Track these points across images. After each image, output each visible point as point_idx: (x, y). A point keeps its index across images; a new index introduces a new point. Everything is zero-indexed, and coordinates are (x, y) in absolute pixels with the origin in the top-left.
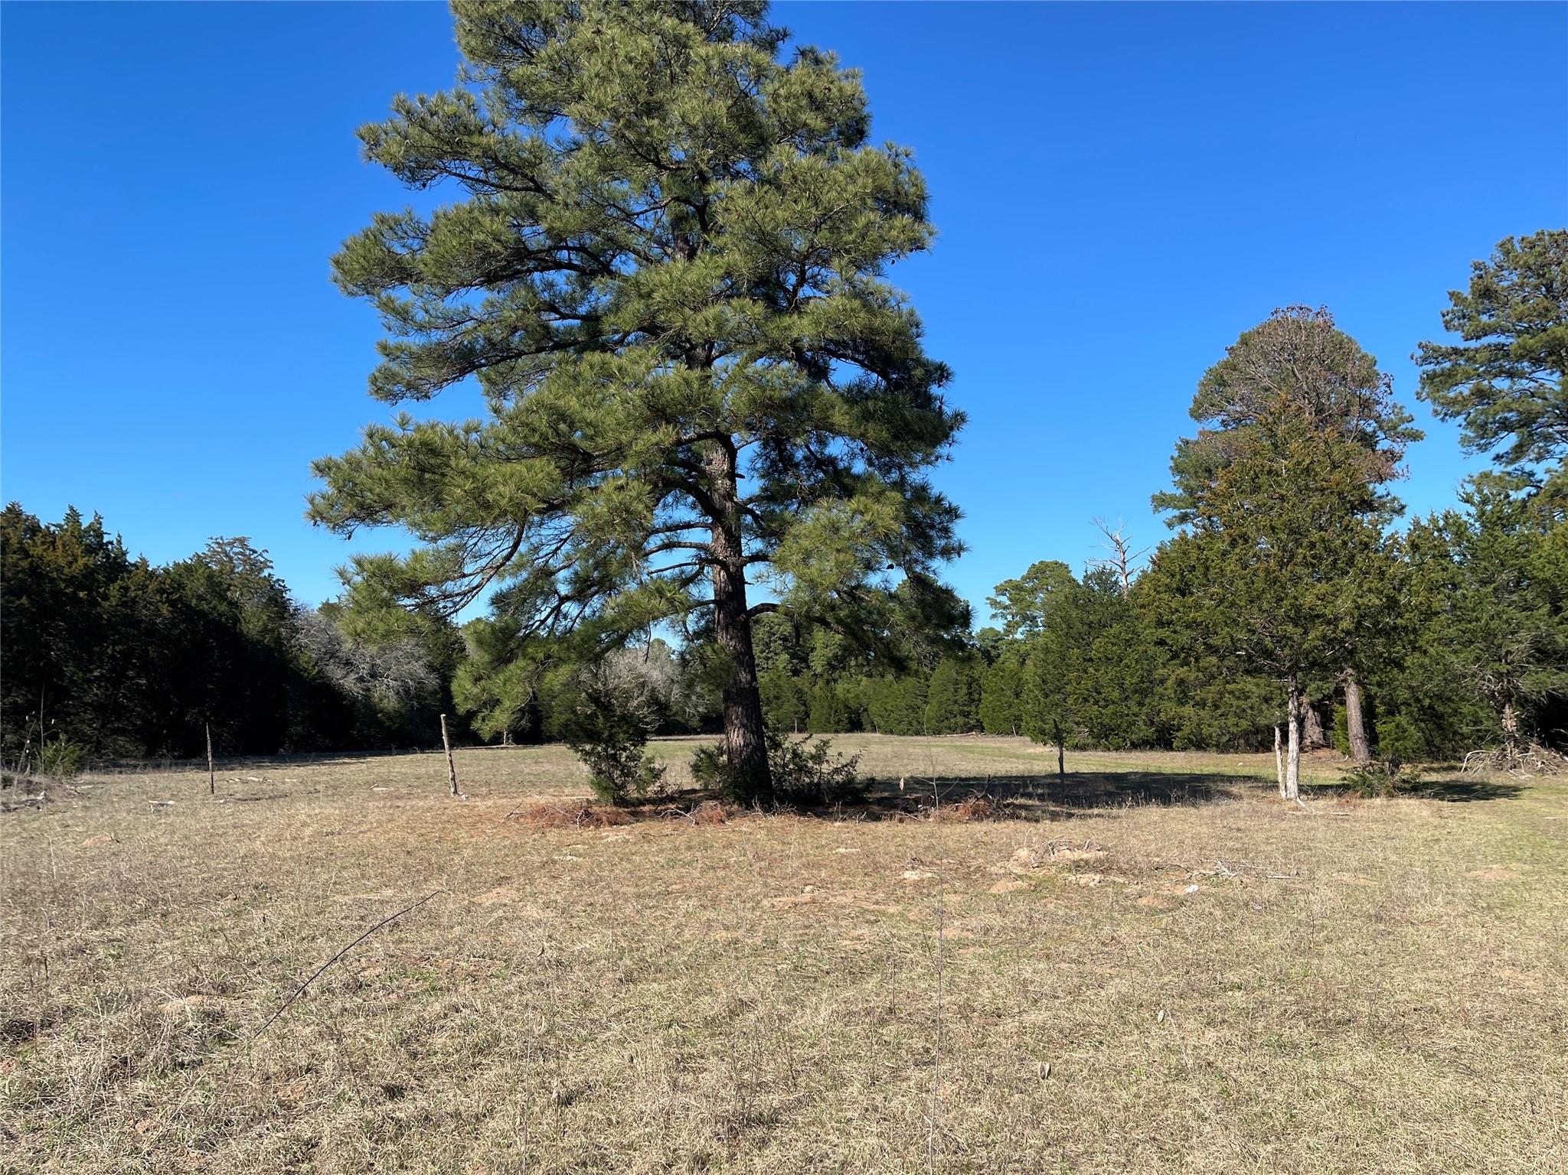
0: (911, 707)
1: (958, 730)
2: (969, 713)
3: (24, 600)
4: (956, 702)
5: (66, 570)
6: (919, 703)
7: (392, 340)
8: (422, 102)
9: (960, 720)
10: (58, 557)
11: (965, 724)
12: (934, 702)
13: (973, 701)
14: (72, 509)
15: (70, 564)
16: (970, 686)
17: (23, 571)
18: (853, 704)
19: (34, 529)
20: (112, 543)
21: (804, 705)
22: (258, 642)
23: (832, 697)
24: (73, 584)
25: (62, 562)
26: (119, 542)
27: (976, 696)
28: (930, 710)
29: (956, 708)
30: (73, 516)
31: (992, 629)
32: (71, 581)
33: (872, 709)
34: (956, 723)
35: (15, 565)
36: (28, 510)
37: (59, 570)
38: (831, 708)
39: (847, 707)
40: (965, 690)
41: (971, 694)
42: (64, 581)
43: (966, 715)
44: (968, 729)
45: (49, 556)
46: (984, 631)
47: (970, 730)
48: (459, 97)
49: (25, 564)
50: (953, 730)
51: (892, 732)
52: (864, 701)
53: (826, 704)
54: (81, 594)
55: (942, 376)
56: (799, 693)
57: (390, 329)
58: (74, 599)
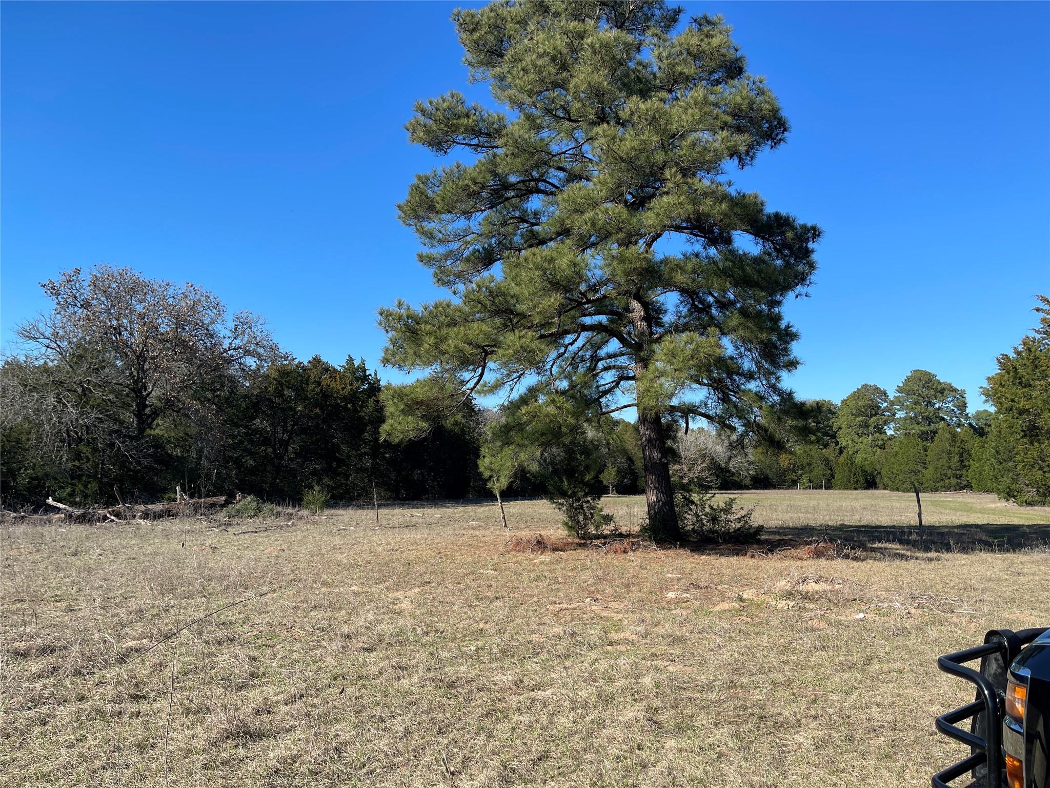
0: (912, 471)
1: (952, 489)
2: (961, 476)
3: (318, 410)
4: (949, 467)
5: (341, 392)
6: (920, 468)
7: (426, 251)
8: (431, 103)
9: (953, 481)
10: (336, 385)
11: (958, 484)
12: (931, 469)
13: (965, 466)
14: (349, 356)
15: (343, 389)
16: (961, 455)
17: (317, 394)
18: (869, 469)
19: (327, 369)
20: (370, 375)
21: (831, 469)
22: (452, 431)
23: (852, 464)
24: (345, 399)
25: (339, 387)
26: (376, 374)
27: (967, 463)
28: (929, 473)
29: (949, 472)
30: (350, 360)
31: (986, 411)
32: (344, 398)
33: (883, 472)
34: (950, 483)
35: (313, 391)
36: (324, 359)
37: (338, 392)
38: (851, 472)
39: (863, 471)
40: (957, 458)
41: (962, 461)
42: (340, 399)
43: (959, 477)
44: (960, 488)
45: (333, 385)
46: (978, 413)
47: (962, 488)
48: (452, 96)
49: (318, 390)
50: (948, 488)
51: (898, 490)
52: (878, 467)
53: (846, 469)
54: (349, 406)
55: (814, 234)
56: (827, 461)
57: (425, 245)
58: (346, 409)
